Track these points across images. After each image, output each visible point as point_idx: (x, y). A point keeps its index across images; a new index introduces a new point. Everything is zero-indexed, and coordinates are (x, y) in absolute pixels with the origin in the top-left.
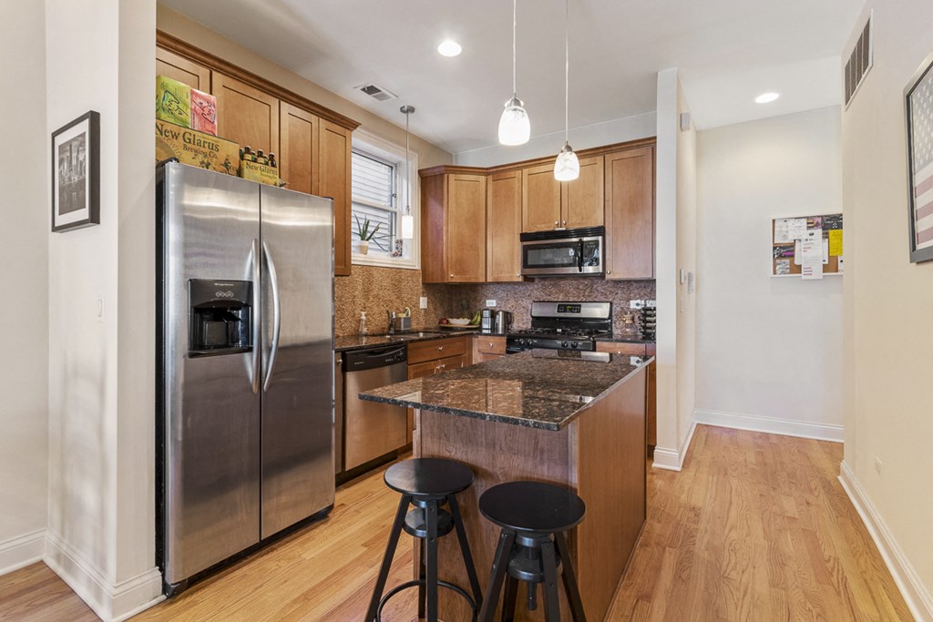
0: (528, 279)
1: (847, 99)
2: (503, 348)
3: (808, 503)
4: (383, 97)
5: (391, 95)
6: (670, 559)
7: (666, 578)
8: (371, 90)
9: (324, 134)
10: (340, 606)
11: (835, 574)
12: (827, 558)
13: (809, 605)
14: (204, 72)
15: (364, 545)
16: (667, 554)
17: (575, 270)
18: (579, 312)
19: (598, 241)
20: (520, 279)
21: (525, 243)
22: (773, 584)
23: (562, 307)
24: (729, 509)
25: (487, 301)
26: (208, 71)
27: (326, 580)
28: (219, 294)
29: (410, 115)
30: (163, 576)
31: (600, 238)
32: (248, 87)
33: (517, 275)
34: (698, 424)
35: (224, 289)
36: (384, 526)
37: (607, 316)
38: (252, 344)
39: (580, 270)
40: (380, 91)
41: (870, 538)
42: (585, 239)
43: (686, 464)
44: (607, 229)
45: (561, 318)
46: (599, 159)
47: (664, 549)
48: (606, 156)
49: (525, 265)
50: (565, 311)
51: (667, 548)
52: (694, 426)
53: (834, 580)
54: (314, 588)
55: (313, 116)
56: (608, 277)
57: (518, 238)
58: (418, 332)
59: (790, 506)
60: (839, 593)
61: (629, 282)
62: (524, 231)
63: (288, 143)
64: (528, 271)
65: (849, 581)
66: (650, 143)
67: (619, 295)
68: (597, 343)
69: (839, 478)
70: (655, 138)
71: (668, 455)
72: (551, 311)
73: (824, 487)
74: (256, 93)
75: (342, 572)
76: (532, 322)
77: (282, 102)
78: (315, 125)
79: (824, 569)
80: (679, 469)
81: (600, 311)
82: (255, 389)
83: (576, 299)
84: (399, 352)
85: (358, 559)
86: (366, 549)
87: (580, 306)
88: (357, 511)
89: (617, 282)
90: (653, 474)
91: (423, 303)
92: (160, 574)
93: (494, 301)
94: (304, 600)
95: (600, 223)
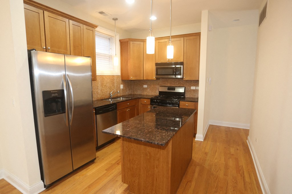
0: (157, 79)
1: (259, 25)
2: (149, 102)
3: (237, 149)
4: (106, 15)
5: (109, 15)
6: (197, 169)
7: (196, 175)
8: (101, 13)
9: (85, 30)
10: (100, 189)
11: (241, 170)
12: (240, 166)
13: (233, 180)
14: (41, 11)
15: (106, 170)
16: (197, 168)
17: (174, 77)
18: (174, 90)
19: (181, 67)
20: (155, 79)
21: (157, 67)
22: (225, 175)
23: (169, 89)
24: (216, 153)
25: (144, 86)
26: (42, 11)
27: (95, 181)
28: (53, 95)
29: (116, 21)
30: (44, 183)
31: (182, 66)
32: (57, 16)
33: (154, 77)
34: (210, 125)
35: (54, 93)
36: (112, 164)
37: (183, 92)
38: (65, 110)
39: (175, 77)
40: (105, 13)
41: (252, 159)
42: (177, 66)
43: (205, 139)
44: (184, 63)
45: (168, 92)
46: (182, 39)
47: (196, 167)
48: (185, 38)
49: (157, 74)
50: (170, 90)
51: (197, 166)
52: (209, 125)
53: (241, 172)
54: (92, 184)
55: (81, 24)
56: (184, 79)
57: (154, 65)
58: (120, 97)
59: (232, 150)
60: (241, 176)
61: (191, 81)
62: (156, 62)
63: (72, 35)
64: (158, 76)
65: (245, 172)
66: (198, 35)
67: (188, 85)
68: (180, 102)
69: (247, 141)
70: (200, 33)
71: (200, 137)
72: (165, 90)
73: (242, 144)
74: (60, 18)
75: (100, 179)
76: (159, 93)
77: (70, 20)
78: (82, 27)
79: (239, 169)
80: (203, 140)
81: (181, 90)
82: (67, 124)
83: (174, 86)
84: (114, 107)
85: (104, 174)
86: (106, 171)
87: (175, 88)
88: (103, 159)
89: (187, 81)
90: (195, 142)
91: (122, 87)
92: (43, 182)
93: (146, 86)
94: (89, 188)
95: (182, 61)
